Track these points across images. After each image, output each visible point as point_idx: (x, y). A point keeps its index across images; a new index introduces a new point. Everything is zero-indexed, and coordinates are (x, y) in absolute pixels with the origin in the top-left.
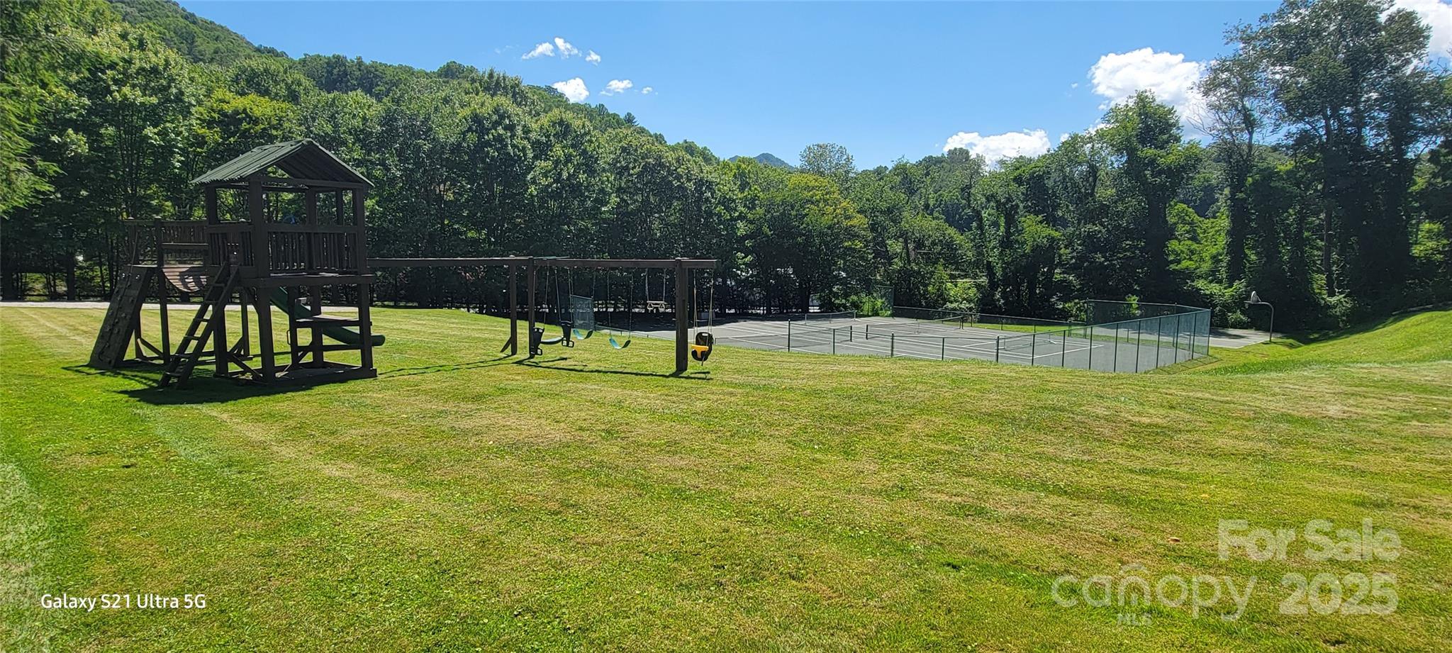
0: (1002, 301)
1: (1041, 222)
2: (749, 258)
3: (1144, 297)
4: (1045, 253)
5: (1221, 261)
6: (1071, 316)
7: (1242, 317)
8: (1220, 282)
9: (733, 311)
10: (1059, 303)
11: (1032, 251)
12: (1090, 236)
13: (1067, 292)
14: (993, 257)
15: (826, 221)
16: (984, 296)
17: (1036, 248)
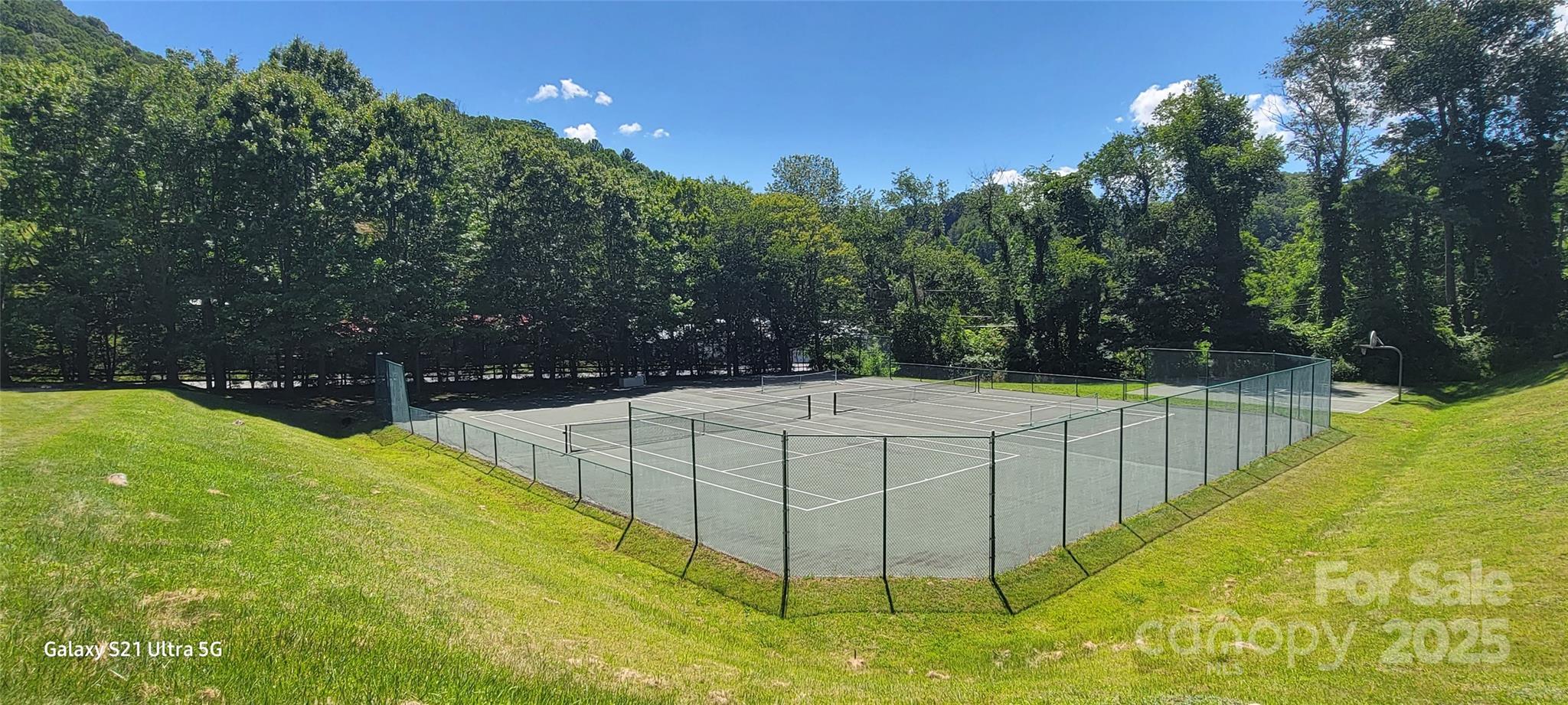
0: (1036, 352)
1: (1079, 246)
2: (690, 302)
3: (1219, 343)
4: (1087, 288)
5: (1312, 292)
6: (1125, 369)
7: (1347, 365)
8: (1312, 320)
9: (687, 373)
10: (1108, 352)
11: (1070, 284)
12: (1144, 263)
13: (1117, 337)
14: (1021, 293)
15: (798, 250)
16: (1012, 347)
17: (1074, 282)
